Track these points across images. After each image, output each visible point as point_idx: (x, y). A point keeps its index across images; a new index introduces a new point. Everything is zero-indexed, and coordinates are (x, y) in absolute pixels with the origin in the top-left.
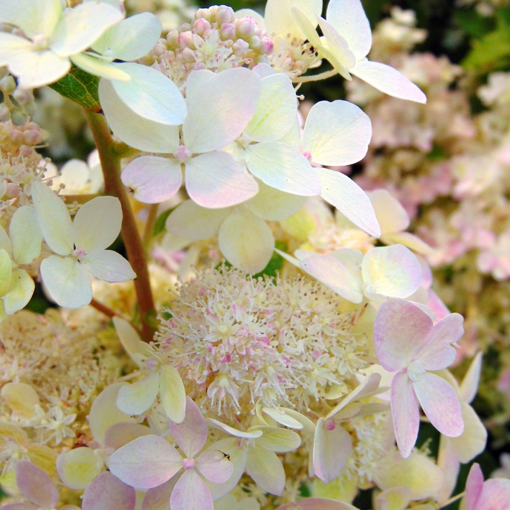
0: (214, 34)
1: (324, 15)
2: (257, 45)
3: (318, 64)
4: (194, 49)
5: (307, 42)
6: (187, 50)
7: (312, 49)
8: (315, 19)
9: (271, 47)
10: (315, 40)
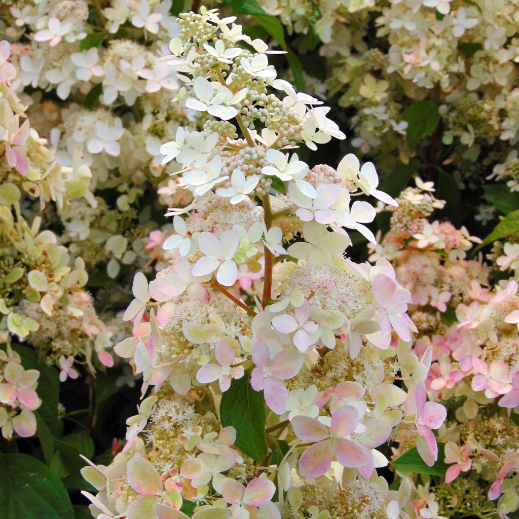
0: (322, 174)
1: (360, 170)
2: (336, 179)
3: (356, 190)
4: (315, 178)
5: (352, 181)
6: (313, 178)
7: (354, 184)
8: (356, 171)
9: (341, 180)
10: (356, 180)
